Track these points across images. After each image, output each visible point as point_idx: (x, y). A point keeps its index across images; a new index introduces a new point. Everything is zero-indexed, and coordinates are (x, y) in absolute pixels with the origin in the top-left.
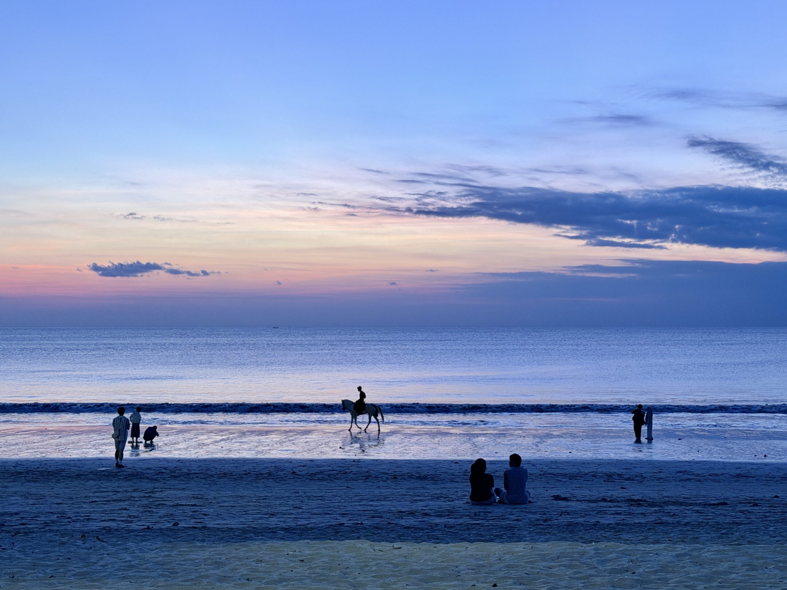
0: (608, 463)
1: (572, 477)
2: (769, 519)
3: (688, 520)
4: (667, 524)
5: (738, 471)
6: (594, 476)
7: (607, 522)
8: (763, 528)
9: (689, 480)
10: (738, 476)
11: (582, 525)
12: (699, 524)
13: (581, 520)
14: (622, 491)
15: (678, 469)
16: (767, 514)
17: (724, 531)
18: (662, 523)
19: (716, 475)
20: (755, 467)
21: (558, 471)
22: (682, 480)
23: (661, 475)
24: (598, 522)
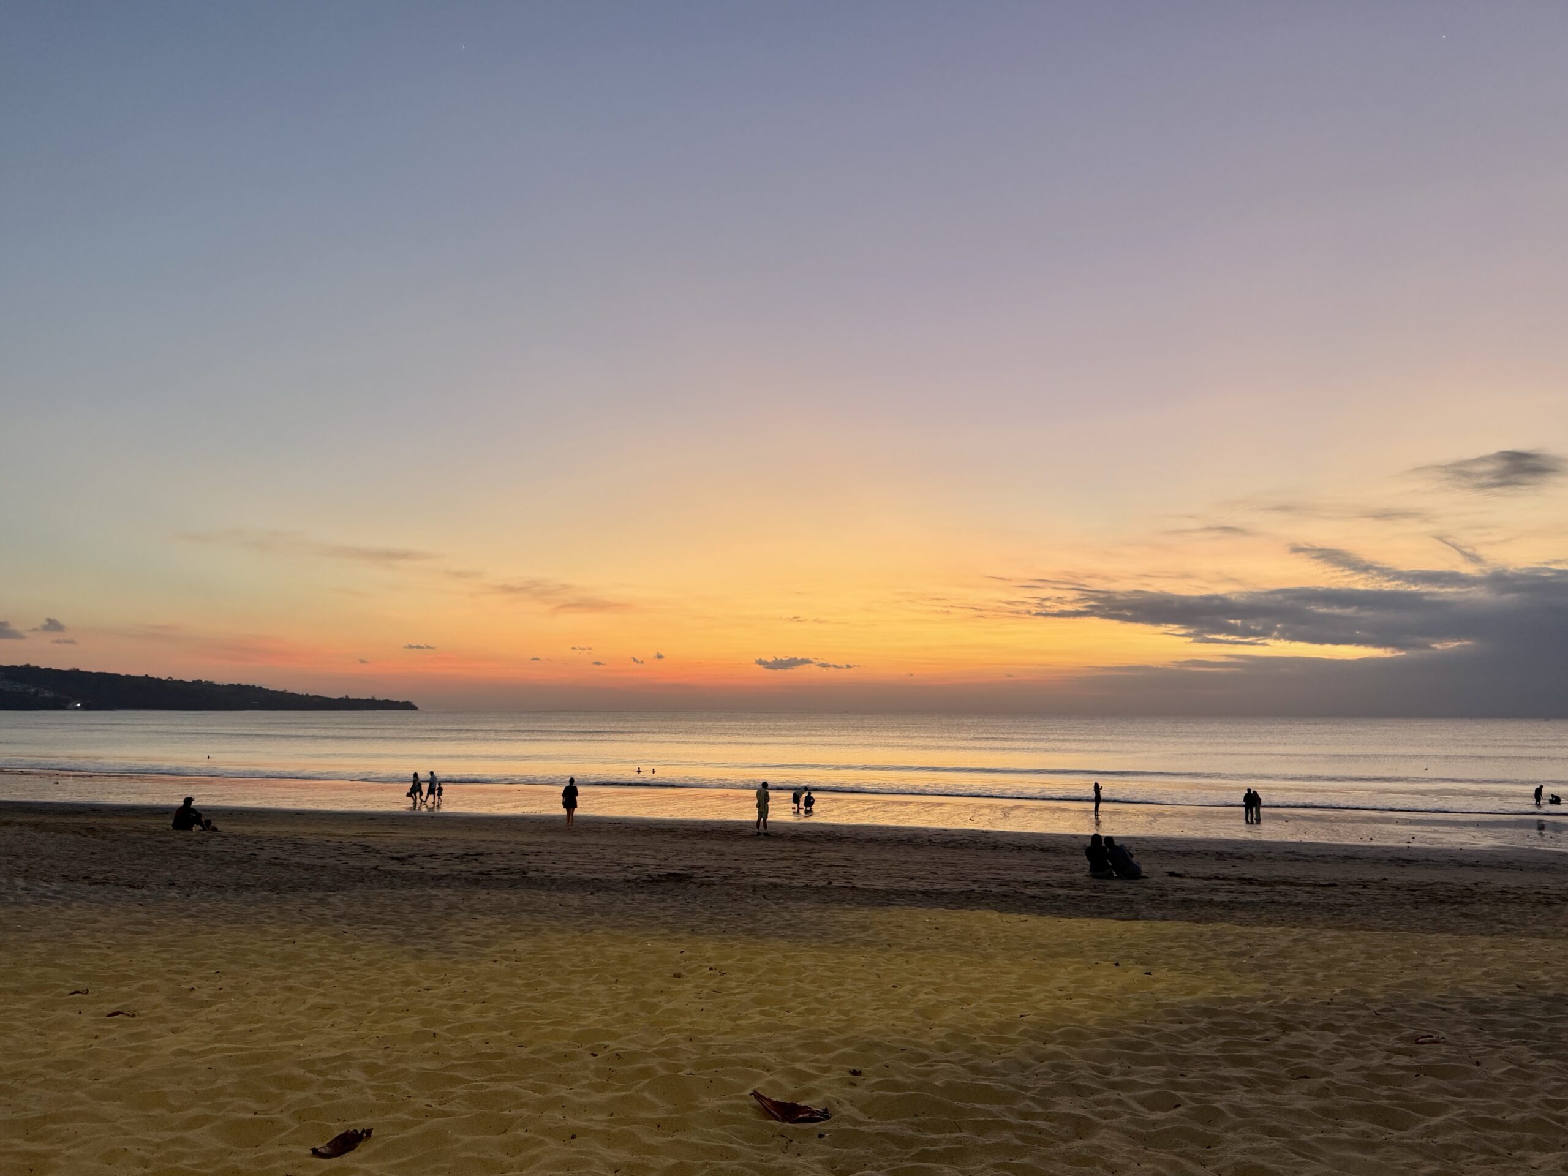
0: (1220, 843)
1: (1185, 854)
2: (1380, 901)
3: (1299, 900)
4: (1279, 903)
5: (1345, 853)
6: (1206, 854)
7: (1221, 899)
8: (1374, 911)
9: (1298, 860)
10: (1346, 857)
11: (1197, 901)
12: (1311, 905)
13: (1196, 897)
14: (1233, 869)
15: (1287, 850)
16: (1377, 897)
17: (1335, 913)
18: (1273, 902)
19: (1323, 856)
20: (1361, 849)
21: (1170, 848)
22: (1291, 860)
23: (1271, 855)
24: (1212, 899)
